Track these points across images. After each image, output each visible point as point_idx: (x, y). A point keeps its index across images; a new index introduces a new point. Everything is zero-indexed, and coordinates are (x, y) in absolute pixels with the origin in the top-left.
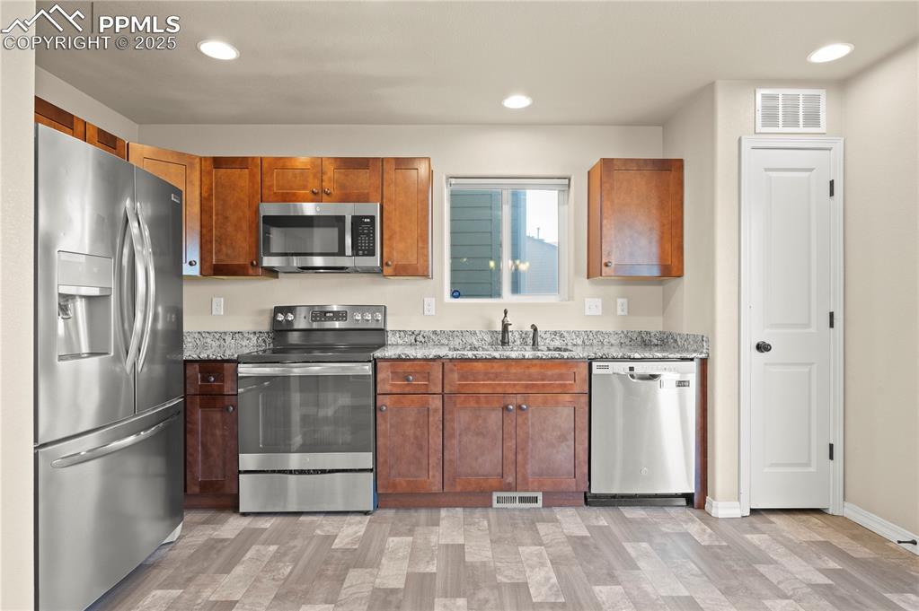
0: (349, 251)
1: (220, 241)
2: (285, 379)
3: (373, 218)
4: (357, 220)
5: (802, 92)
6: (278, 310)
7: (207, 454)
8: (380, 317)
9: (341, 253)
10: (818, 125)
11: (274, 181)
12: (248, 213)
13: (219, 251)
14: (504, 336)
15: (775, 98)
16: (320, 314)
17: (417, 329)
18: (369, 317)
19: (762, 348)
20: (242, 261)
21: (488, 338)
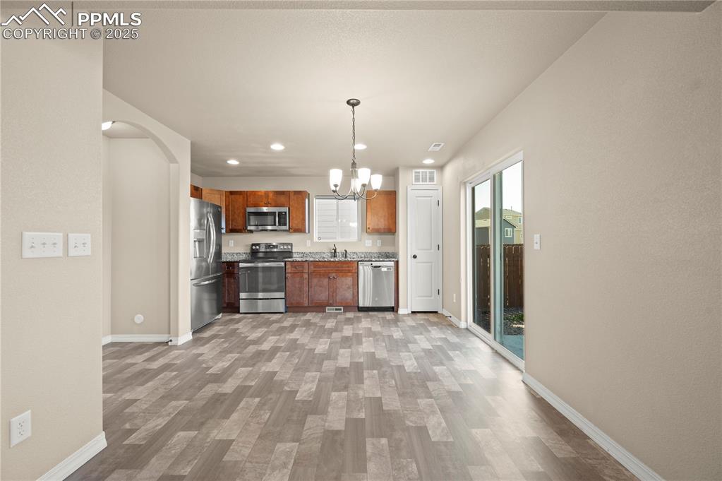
0: (277, 224)
1: (232, 221)
2: (256, 268)
3: (286, 213)
4: (280, 214)
5: (428, 171)
6: (253, 245)
7: (229, 293)
8: (290, 247)
9: (275, 225)
10: (433, 182)
11: (251, 200)
12: (242, 211)
13: (232, 224)
14: (335, 254)
15: (419, 173)
16: (268, 246)
17: (304, 252)
18: (286, 247)
19: (415, 257)
20: (240, 228)
21: (329, 255)
